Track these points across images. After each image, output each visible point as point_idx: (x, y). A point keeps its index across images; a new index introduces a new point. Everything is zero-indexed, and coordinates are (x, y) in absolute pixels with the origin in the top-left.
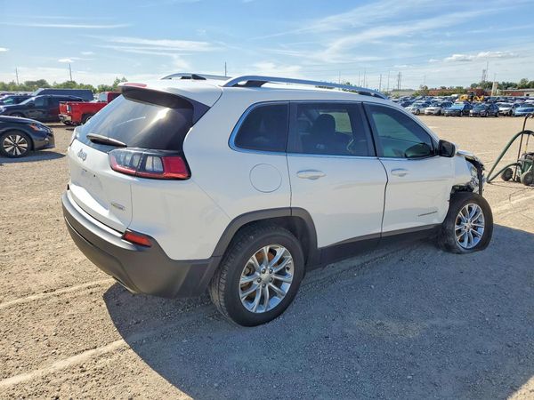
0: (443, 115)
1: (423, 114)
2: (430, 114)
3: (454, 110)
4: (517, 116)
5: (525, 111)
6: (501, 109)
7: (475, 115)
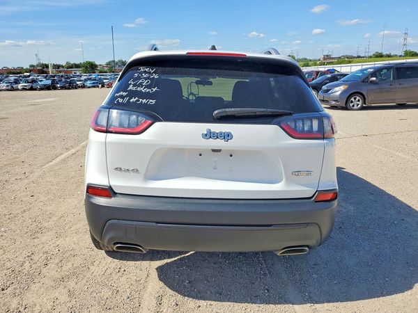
0: (35, 89)
1: (18, 90)
2: (24, 89)
3: (45, 85)
4: (89, 87)
5: (93, 83)
6: (78, 83)
7: (62, 88)
